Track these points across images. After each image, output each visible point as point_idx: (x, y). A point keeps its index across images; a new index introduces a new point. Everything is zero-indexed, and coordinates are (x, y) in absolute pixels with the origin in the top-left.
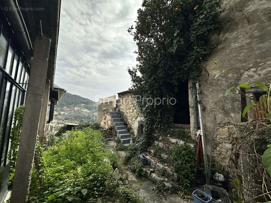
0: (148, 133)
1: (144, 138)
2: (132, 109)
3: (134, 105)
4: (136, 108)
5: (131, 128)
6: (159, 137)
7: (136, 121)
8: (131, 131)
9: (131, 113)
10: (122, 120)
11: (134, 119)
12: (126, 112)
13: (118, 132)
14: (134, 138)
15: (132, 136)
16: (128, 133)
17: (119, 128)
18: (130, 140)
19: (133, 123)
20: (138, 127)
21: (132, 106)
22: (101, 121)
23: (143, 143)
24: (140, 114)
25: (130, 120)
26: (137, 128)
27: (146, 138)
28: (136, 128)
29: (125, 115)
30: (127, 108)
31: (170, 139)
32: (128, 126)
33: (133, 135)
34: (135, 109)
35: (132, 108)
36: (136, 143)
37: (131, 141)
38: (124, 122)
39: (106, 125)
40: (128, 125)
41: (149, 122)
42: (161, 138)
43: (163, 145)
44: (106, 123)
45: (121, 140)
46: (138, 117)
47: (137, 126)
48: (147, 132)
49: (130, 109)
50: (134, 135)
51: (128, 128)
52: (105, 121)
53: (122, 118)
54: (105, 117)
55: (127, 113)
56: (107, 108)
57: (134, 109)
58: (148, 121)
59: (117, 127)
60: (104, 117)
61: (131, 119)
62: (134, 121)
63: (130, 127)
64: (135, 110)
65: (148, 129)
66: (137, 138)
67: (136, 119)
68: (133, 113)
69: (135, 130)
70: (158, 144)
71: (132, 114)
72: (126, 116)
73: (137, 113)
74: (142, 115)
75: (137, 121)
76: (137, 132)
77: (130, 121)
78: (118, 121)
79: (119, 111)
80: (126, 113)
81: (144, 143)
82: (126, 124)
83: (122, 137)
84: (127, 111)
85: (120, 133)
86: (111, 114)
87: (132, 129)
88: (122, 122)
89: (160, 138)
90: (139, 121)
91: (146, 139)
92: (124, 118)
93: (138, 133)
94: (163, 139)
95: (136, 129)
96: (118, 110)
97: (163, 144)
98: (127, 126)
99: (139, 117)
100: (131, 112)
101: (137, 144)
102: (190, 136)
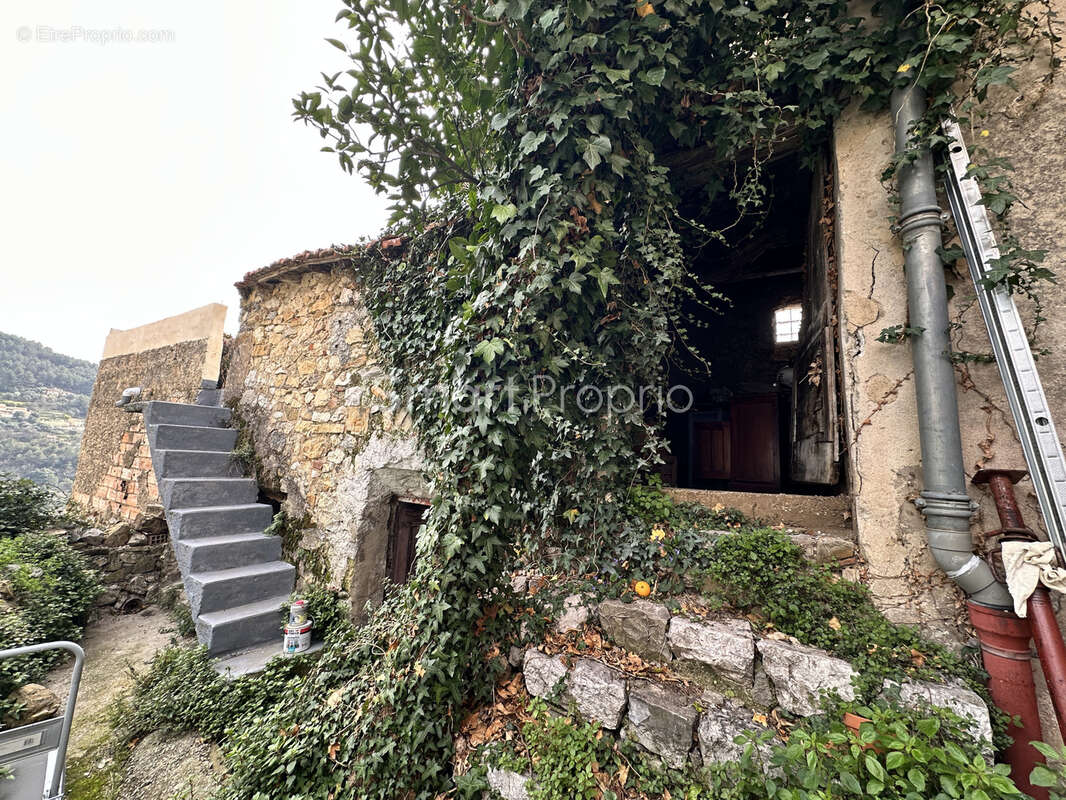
0: (466, 575)
1: (421, 631)
2: (330, 384)
3: (345, 360)
4: (364, 374)
5: (307, 523)
6: (559, 607)
7: (349, 473)
8: (304, 544)
9: (316, 416)
10: (247, 464)
11: (338, 455)
12: (283, 407)
13: (190, 555)
14: (321, 603)
15: (309, 578)
16: (283, 558)
17: (198, 526)
18: (285, 612)
19: (330, 484)
20: (366, 516)
21: (335, 362)
22: (103, 470)
23: (402, 696)
24: (387, 414)
25: (309, 465)
26: (359, 523)
27: (444, 637)
28: (347, 518)
29: (269, 429)
30: (294, 382)
31: (679, 626)
32: (290, 506)
33: (316, 571)
34: (356, 381)
35: (329, 376)
36: (332, 683)
37: (296, 627)
38: (260, 480)
39: (132, 500)
40: (284, 496)
41: (485, 465)
42: (572, 617)
43: (618, 705)
44: (134, 488)
45: (204, 626)
46: (374, 438)
47: (360, 507)
48: (464, 565)
49: (312, 383)
50: (321, 574)
51: (284, 518)
52: (126, 474)
53: (245, 450)
54: (130, 447)
55: (291, 414)
56: (155, 386)
57: (348, 381)
58: (482, 457)
59: (181, 512)
60: (123, 446)
61: (315, 454)
62: (338, 467)
63: (301, 517)
64: (353, 394)
65: (478, 531)
66: (345, 597)
67: (355, 453)
68: (332, 411)
69: (333, 538)
70: (562, 690)
71: (325, 416)
72: (281, 435)
73: (362, 410)
74: (409, 422)
75: (361, 473)
76: (353, 553)
77: (301, 472)
78: (208, 470)
79: (233, 402)
80: (279, 414)
81: (423, 693)
82: (271, 496)
83: (216, 597)
84: (288, 399)
85: (206, 560)
86: (153, 419)
87: (314, 526)
88: (246, 474)
89: (571, 612)
90: (372, 471)
91: (449, 646)
92: (261, 452)
93: (361, 556)
94: (592, 623)
95: (344, 526)
96: (225, 396)
97: (619, 689)
98: (277, 508)
99: (380, 437)
100: (322, 408)
101: (335, 697)
102: (857, 599)
